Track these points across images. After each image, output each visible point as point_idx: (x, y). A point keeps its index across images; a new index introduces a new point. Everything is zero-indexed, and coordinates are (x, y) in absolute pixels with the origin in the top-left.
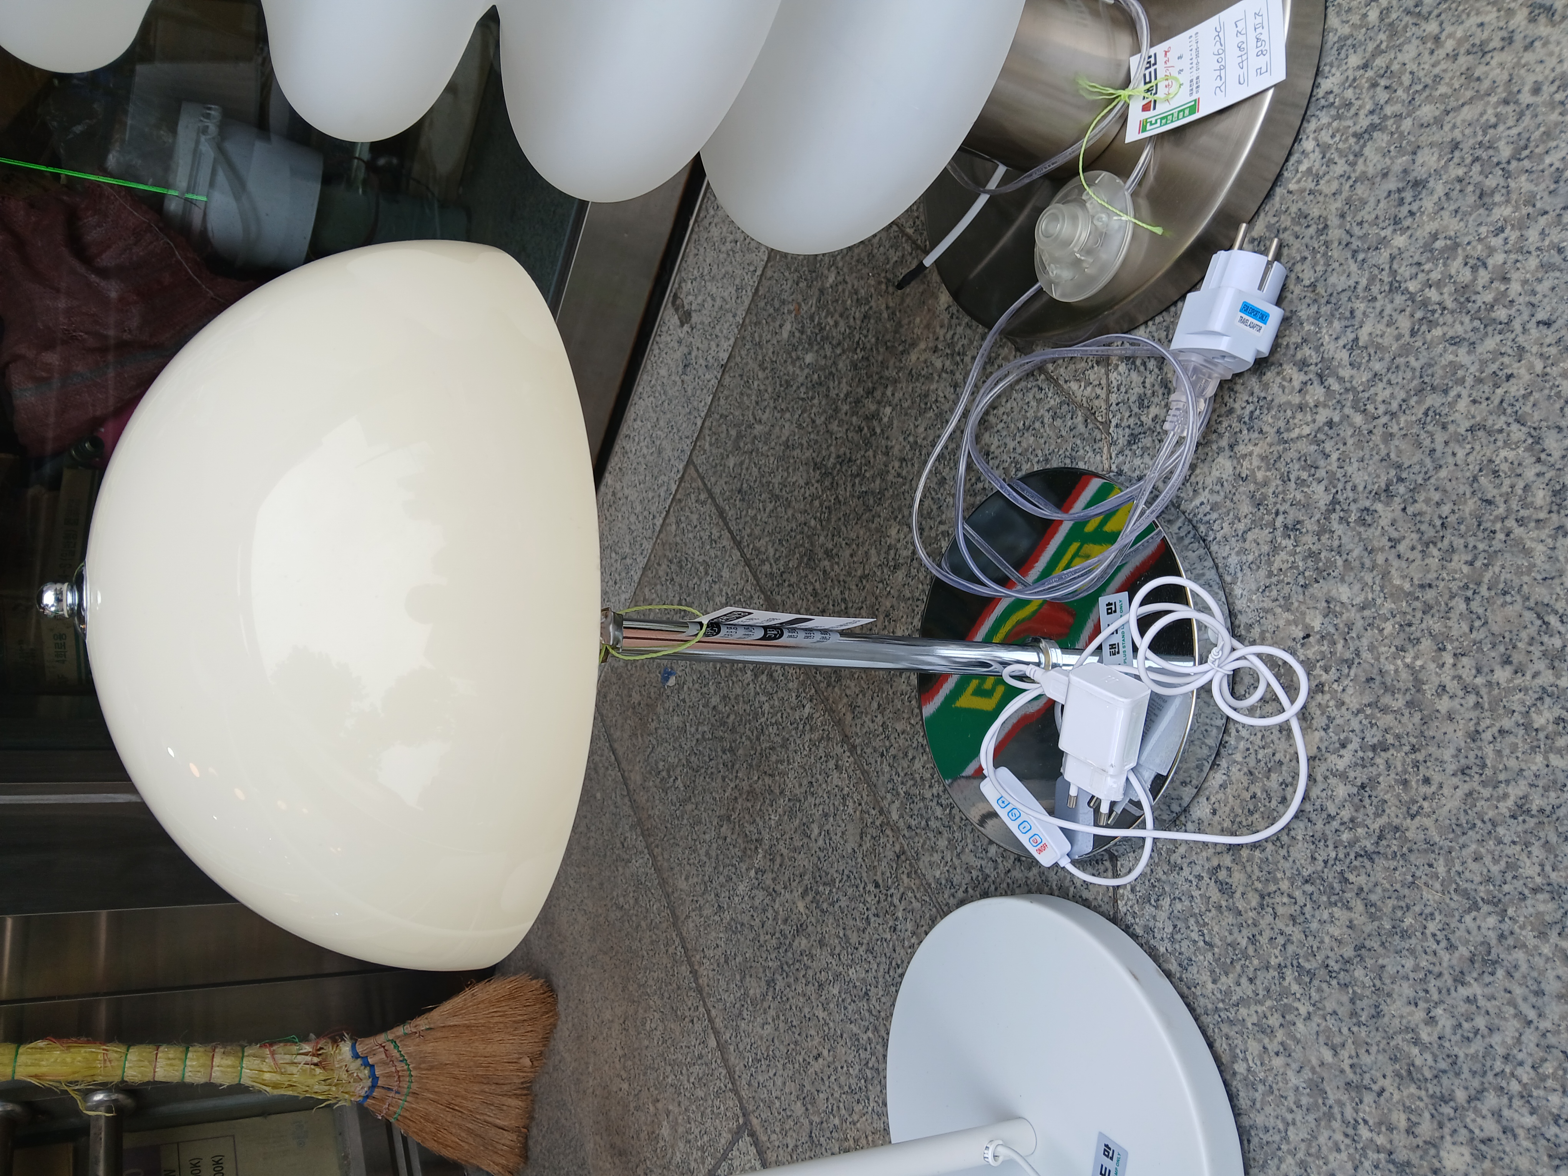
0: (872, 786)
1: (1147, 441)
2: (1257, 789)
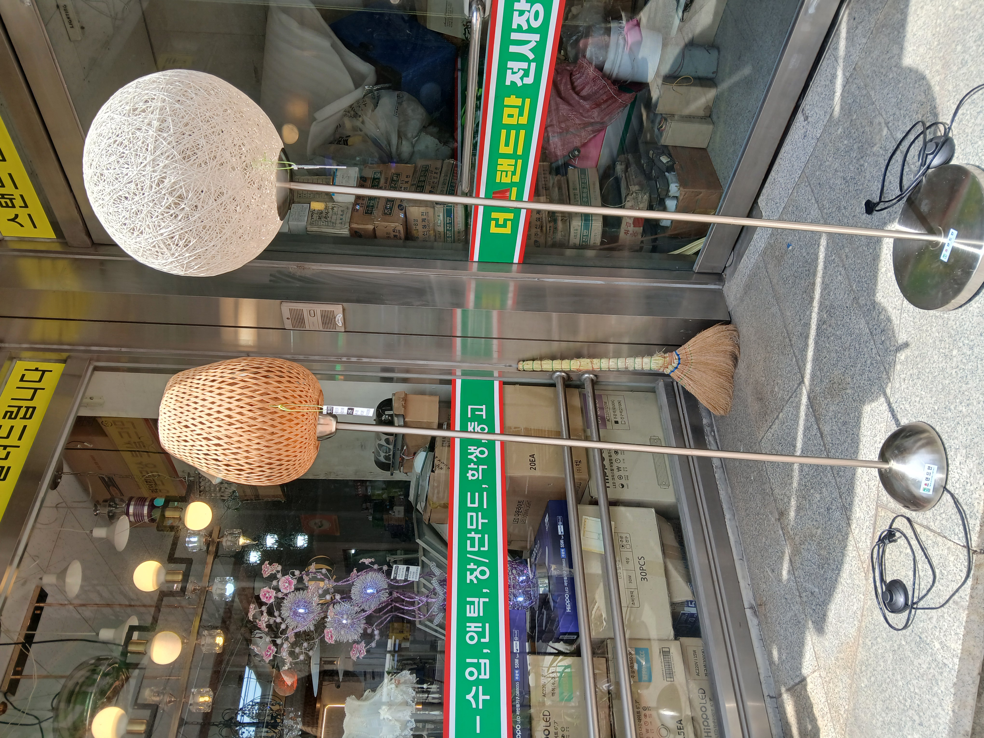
0: (849, 279)
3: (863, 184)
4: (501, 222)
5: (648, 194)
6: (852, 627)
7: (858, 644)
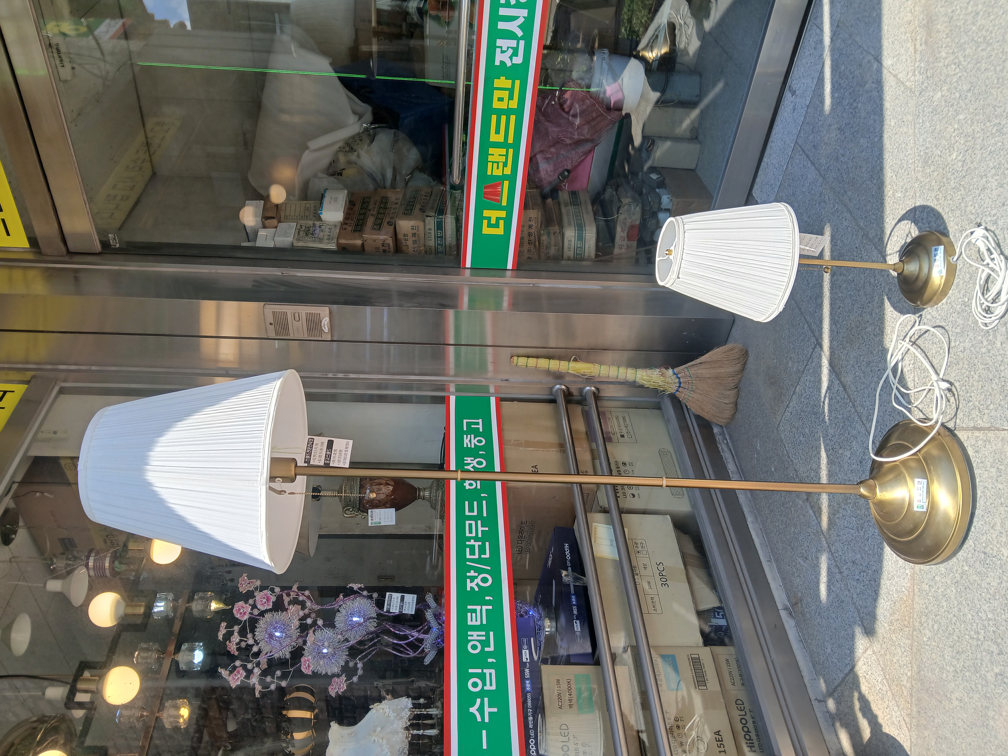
0: (856, 220)
1: (923, 93)
2: (944, 172)
3: (858, 125)
4: (493, 221)
5: (640, 205)
6: (904, 579)
7: (914, 595)
